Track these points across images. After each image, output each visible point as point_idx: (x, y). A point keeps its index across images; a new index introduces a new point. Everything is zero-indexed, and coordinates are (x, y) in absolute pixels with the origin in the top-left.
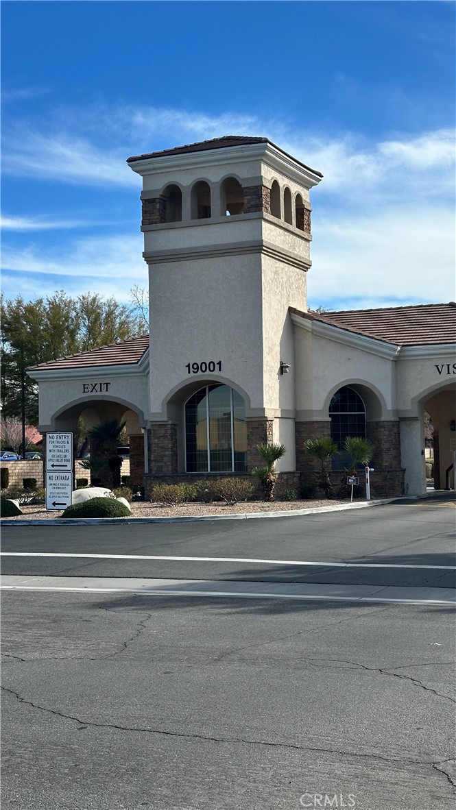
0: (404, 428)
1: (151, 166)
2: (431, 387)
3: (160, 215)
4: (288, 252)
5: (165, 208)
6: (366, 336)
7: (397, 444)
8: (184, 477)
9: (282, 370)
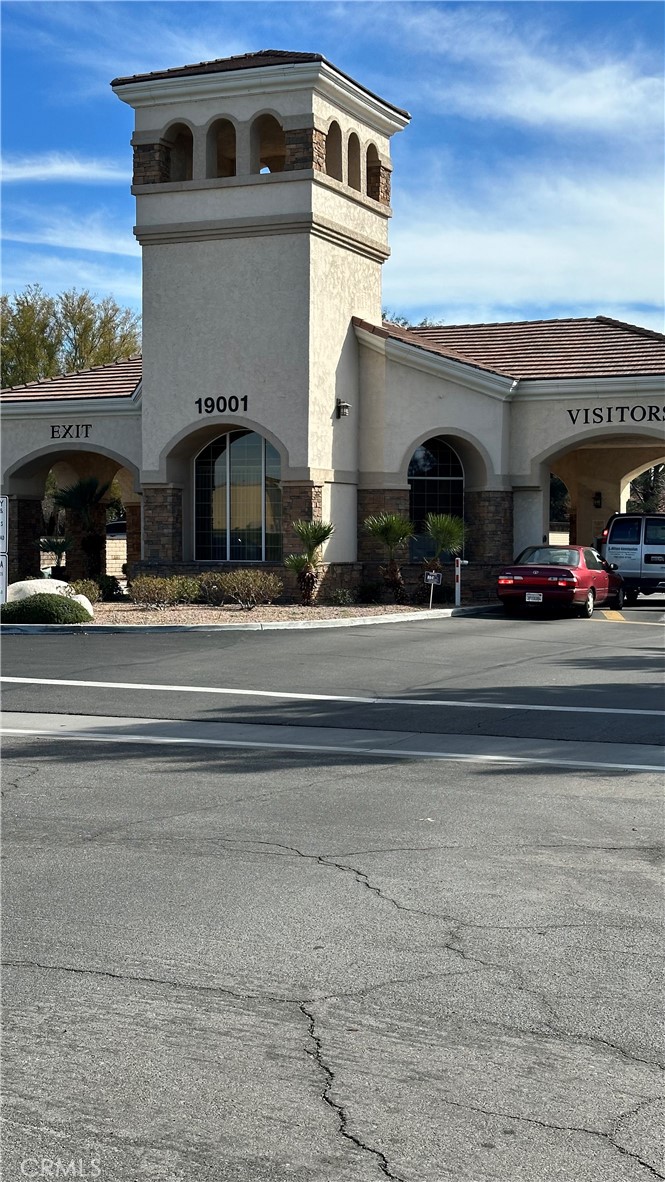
0: (518, 501)
1: (147, 94)
2: (560, 442)
3: (160, 170)
4: (353, 232)
5: (168, 159)
6: (466, 364)
7: (508, 526)
8: (190, 568)
9: (339, 412)
